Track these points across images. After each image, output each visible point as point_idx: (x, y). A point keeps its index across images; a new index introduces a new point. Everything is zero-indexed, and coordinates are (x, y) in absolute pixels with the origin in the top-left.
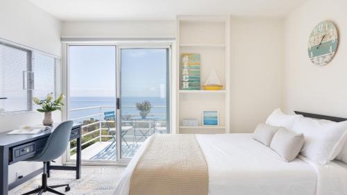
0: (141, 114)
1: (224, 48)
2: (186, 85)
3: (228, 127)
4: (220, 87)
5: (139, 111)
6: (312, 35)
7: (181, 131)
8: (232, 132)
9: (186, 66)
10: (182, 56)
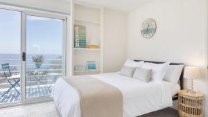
0: (36, 65)
1: (99, 25)
2: (78, 45)
3: (102, 70)
4: (97, 47)
5: (35, 63)
6: (143, 24)
7: (75, 74)
8: (104, 72)
9: (77, 32)
10: (75, 26)
